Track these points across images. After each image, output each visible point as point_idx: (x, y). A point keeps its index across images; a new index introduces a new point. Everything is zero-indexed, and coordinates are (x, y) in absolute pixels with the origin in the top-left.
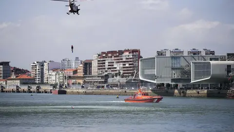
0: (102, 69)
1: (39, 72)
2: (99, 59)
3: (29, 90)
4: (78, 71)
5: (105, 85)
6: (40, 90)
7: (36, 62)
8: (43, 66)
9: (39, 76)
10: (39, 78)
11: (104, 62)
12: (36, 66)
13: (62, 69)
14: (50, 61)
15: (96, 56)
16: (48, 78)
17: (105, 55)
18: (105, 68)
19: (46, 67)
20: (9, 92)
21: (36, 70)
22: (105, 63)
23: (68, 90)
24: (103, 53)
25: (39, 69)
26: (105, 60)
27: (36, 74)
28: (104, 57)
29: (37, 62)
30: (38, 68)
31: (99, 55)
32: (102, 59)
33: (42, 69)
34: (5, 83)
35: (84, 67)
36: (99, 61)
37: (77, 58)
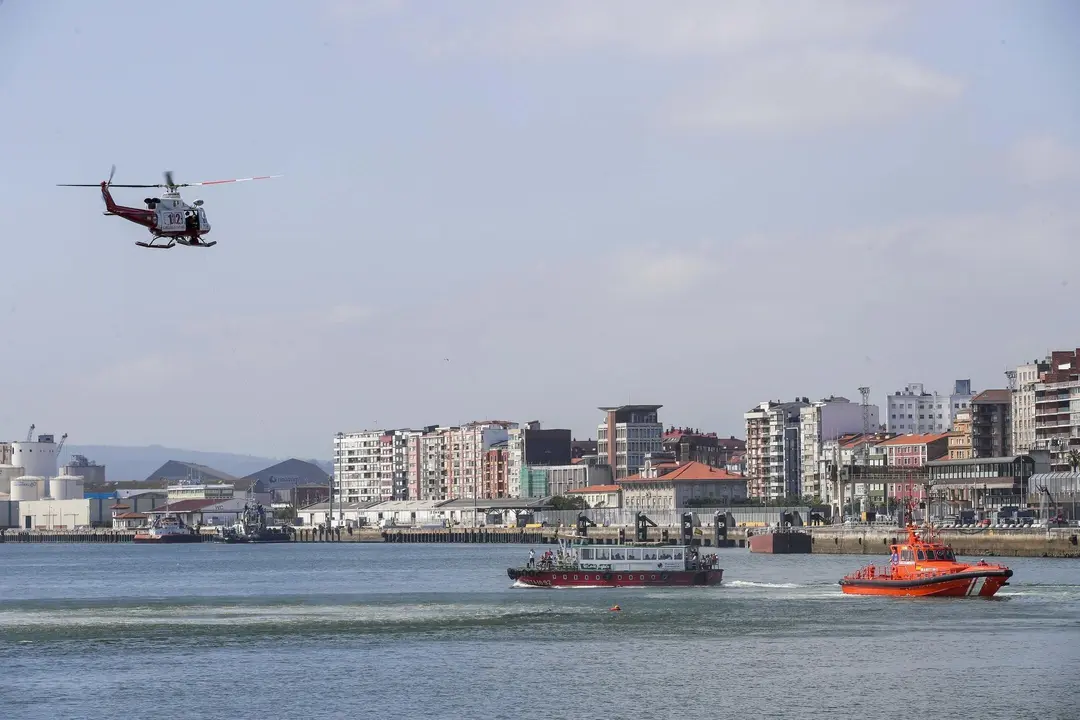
0: (1053, 431)
1: (780, 448)
2: (1041, 387)
3: (688, 531)
4: (952, 442)
5: (999, 507)
6: (732, 533)
7: (765, 406)
8: (796, 420)
9: (779, 468)
10: (780, 480)
11: (1062, 399)
12: (765, 421)
13: (882, 436)
14: (830, 401)
15: (1027, 370)
16: (817, 477)
17: (1066, 366)
18: (1068, 430)
19: (808, 426)
20: (609, 542)
21: (766, 440)
22: (1066, 404)
23: (821, 534)
24: (1060, 357)
25: (778, 438)
26: (1066, 392)
27: (766, 460)
28: (1063, 376)
29: (772, 405)
30: (774, 432)
31: (1042, 367)
32: (1054, 387)
33: (794, 436)
34: (614, 503)
35: (975, 425)
36: (1040, 394)
37: (963, 385)
